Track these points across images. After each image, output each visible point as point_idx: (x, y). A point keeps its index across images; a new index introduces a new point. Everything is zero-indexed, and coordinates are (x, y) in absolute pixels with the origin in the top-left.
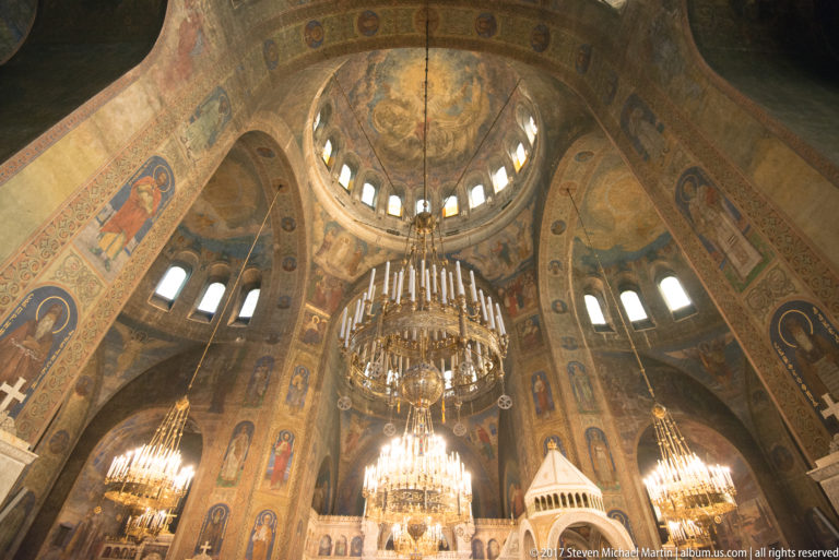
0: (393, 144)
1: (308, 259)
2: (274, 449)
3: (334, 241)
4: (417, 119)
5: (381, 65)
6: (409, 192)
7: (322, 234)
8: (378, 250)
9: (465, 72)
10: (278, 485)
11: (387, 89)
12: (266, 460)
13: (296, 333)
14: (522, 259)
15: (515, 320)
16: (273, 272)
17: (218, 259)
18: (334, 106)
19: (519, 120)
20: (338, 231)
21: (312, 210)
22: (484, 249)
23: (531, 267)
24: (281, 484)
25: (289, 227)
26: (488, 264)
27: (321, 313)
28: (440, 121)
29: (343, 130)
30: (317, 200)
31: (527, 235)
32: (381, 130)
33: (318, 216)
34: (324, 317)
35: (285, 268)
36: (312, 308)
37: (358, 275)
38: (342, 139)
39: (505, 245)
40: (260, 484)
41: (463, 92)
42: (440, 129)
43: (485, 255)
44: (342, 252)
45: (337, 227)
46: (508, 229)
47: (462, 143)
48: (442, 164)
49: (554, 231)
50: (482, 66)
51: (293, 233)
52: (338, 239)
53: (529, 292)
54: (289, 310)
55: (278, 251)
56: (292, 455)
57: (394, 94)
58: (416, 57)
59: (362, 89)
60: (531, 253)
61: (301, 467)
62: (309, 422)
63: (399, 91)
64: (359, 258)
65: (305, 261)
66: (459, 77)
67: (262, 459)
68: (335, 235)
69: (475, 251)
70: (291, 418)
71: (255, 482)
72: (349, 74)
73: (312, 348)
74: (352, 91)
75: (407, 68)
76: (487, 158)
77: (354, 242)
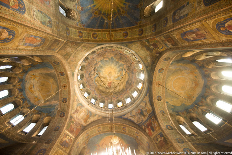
0: (101, 88)
1: (70, 113)
3: (80, 110)
4: (108, 82)
5: (98, 67)
6: (106, 101)
7: (76, 107)
8: (96, 115)
9: (120, 68)
11: (100, 73)
13: (59, 140)
14: (149, 114)
15: (152, 137)
16: (56, 118)
17: (37, 113)
18: (84, 76)
19: (137, 77)
20: (82, 107)
21: (74, 98)
22: (134, 113)
23: (153, 115)
25: (65, 102)
26: (136, 118)
27: (71, 135)
28: (114, 82)
29: (86, 82)
30: (76, 95)
31: (149, 104)
32: (98, 84)
33: (75, 100)
34: (72, 137)
35: (60, 116)
36: (68, 132)
37: (88, 123)
38: (86, 85)
39: (141, 110)
41: (120, 73)
42: (115, 84)
43: (135, 115)
44: (82, 114)
45: (82, 106)
46: (141, 104)
47: (121, 87)
48: (116, 93)
49: (158, 100)
50: (125, 66)
51: (66, 104)
52: (81, 109)
53: (155, 124)
54: (58, 132)
55: (59, 110)
57: (101, 75)
58: (107, 65)
59: (93, 73)
60: (152, 110)
63: (103, 74)
64: (88, 117)
65: (68, 114)
66: (119, 70)
68: (80, 108)
69: (131, 114)
72: (89, 68)
73: (64, 149)
74: (90, 73)
75: (105, 68)
76: (130, 90)
77: (87, 111)
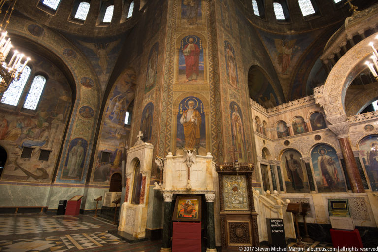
2: (181, 51)
10: (194, 76)
12: (175, 61)
24: (198, 75)
40: (175, 79)
56: (201, 51)
61: (214, 57)
62: (211, 24)
67: (171, 61)
71: (170, 78)
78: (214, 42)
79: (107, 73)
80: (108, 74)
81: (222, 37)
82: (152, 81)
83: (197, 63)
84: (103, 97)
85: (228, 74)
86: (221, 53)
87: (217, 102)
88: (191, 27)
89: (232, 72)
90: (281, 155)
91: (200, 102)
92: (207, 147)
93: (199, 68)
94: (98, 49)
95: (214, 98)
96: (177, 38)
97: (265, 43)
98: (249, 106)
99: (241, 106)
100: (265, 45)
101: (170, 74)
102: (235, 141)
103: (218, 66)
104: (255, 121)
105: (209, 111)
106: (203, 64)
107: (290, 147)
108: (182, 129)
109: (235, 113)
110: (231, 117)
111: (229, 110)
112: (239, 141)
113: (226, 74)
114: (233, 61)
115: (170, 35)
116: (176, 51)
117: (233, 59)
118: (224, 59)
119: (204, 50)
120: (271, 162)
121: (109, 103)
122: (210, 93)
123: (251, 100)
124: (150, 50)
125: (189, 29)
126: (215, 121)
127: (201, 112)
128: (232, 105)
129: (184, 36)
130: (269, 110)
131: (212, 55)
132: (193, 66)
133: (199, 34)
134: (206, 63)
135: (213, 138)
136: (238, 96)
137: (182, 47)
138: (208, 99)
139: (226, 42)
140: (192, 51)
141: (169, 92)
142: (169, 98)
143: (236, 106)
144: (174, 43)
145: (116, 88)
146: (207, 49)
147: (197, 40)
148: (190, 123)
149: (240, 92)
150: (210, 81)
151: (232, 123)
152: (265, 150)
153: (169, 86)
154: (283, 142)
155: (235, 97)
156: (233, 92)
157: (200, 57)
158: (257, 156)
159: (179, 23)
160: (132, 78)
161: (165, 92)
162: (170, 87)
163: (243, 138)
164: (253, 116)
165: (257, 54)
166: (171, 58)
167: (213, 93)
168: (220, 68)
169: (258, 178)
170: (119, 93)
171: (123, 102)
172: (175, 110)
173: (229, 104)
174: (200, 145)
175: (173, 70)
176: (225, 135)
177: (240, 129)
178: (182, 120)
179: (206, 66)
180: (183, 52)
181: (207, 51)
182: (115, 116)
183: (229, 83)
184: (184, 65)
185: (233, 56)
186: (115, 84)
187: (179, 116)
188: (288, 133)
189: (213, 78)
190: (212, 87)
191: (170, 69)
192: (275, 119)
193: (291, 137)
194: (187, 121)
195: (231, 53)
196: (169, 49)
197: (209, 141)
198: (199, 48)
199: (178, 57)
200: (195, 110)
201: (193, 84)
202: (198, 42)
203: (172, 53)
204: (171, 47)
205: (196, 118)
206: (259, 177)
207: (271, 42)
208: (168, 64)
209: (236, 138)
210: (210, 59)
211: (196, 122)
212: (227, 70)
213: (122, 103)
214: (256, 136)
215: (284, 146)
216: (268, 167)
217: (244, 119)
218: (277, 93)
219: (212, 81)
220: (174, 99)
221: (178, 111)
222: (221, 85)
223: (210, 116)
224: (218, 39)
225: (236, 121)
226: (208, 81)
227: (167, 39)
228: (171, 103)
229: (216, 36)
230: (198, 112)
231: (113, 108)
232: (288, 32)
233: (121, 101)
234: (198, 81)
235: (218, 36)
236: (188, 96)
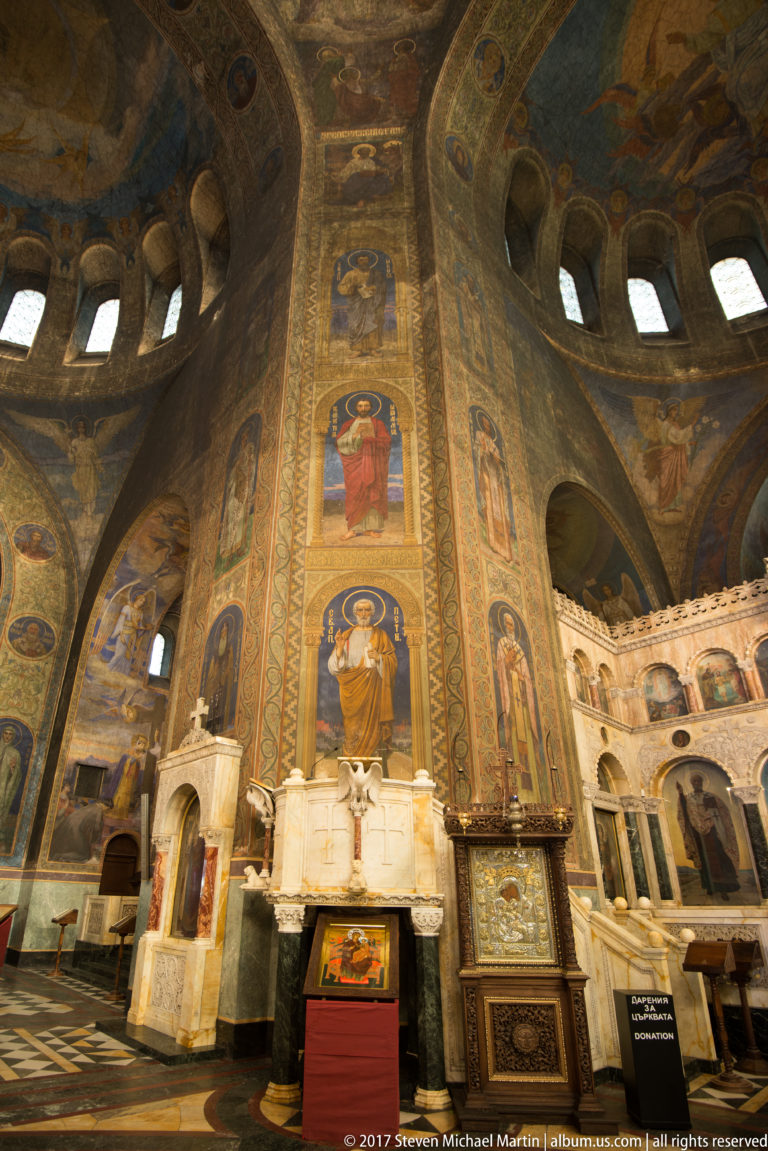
2: (330, 441)
10: (373, 521)
12: (313, 473)
13: (307, 198)
16: (227, 141)
24: (384, 516)
27: (373, 132)
36: (341, 134)
40: (310, 531)
55: (208, 80)
56: (396, 441)
61: (437, 460)
62: (427, 354)
67: (298, 474)
70: (363, 363)
71: (296, 528)
73: (376, 207)
78: (435, 412)
79: (97, 511)
80: (101, 517)
81: (462, 394)
82: (239, 539)
83: (380, 479)
84: (83, 589)
85: (483, 514)
86: (460, 445)
87: (445, 603)
88: (364, 364)
89: (496, 507)
90: (662, 779)
91: (393, 602)
92: (414, 750)
93: (389, 494)
94: (72, 437)
95: (439, 592)
96: (319, 399)
97: (602, 411)
98: (551, 617)
99: (525, 615)
100: (600, 417)
101: (297, 515)
102: (507, 731)
103: (450, 489)
104: (571, 665)
105: (420, 632)
106: (401, 481)
107: (689, 750)
108: (334, 692)
109: (508, 641)
110: (495, 652)
111: (486, 630)
112: (522, 731)
113: (475, 515)
114: (497, 469)
115: (297, 392)
116: (315, 440)
117: (499, 464)
118: (471, 466)
119: (404, 437)
120: (627, 801)
121: (103, 607)
122: (426, 575)
123: (558, 597)
124: (232, 438)
125: (357, 371)
126: (441, 665)
127: (397, 638)
128: (497, 611)
129: (342, 394)
130: (619, 629)
131: (428, 453)
132: (369, 487)
133: (387, 385)
134: (410, 477)
135: (436, 721)
136: (515, 586)
137: (335, 428)
138: (419, 594)
139: (473, 409)
140: (365, 442)
141: (293, 572)
142: (291, 593)
143: (508, 617)
144: (309, 417)
145: (125, 560)
146: (414, 435)
147: (382, 407)
148: (360, 671)
149: (522, 568)
150: (424, 535)
151: (495, 673)
152: (606, 761)
153: (291, 553)
154: (667, 734)
155: (506, 586)
156: (500, 573)
157: (391, 458)
158: (581, 782)
159: (325, 354)
160: (175, 527)
161: (278, 572)
162: (296, 557)
163: (533, 721)
164: (567, 651)
165: (577, 446)
166: (299, 463)
167: (433, 575)
168: (456, 494)
169: (585, 856)
170: (133, 575)
171: (145, 603)
172: (311, 630)
173: (485, 610)
174: (394, 745)
175: (306, 501)
176: (473, 710)
177: (524, 693)
178: (334, 664)
179: (410, 489)
180: (336, 446)
181: (414, 441)
182: (119, 650)
183: (486, 541)
184: (342, 486)
185: (497, 454)
186: (121, 548)
187: (325, 651)
188: (683, 706)
189: (432, 526)
190: (432, 555)
191: (297, 497)
192: (640, 658)
193: (695, 720)
194: (350, 665)
195: (491, 446)
196: (292, 434)
197: (422, 732)
198: (388, 431)
199: (320, 461)
200: (374, 629)
201: (368, 547)
202: (386, 410)
203: (302, 450)
204: (298, 429)
205: (380, 657)
206: (590, 853)
207: (623, 408)
208: (289, 484)
209: (511, 722)
210: (424, 466)
211: (381, 668)
212: (479, 499)
213: (144, 608)
214: (577, 715)
215: (671, 747)
216: (620, 820)
217: (535, 659)
218: (644, 575)
219: (431, 535)
220: (310, 595)
221: (320, 632)
222: (460, 549)
223: (423, 647)
224: (448, 401)
225: (511, 666)
226: (419, 536)
227: (287, 403)
228: (299, 608)
229: (443, 393)
230: (385, 637)
231: (114, 624)
232: (679, 374)
233: (139, 602)
234: (384, 535)
235: (447, 394)
236: (354, 583)
